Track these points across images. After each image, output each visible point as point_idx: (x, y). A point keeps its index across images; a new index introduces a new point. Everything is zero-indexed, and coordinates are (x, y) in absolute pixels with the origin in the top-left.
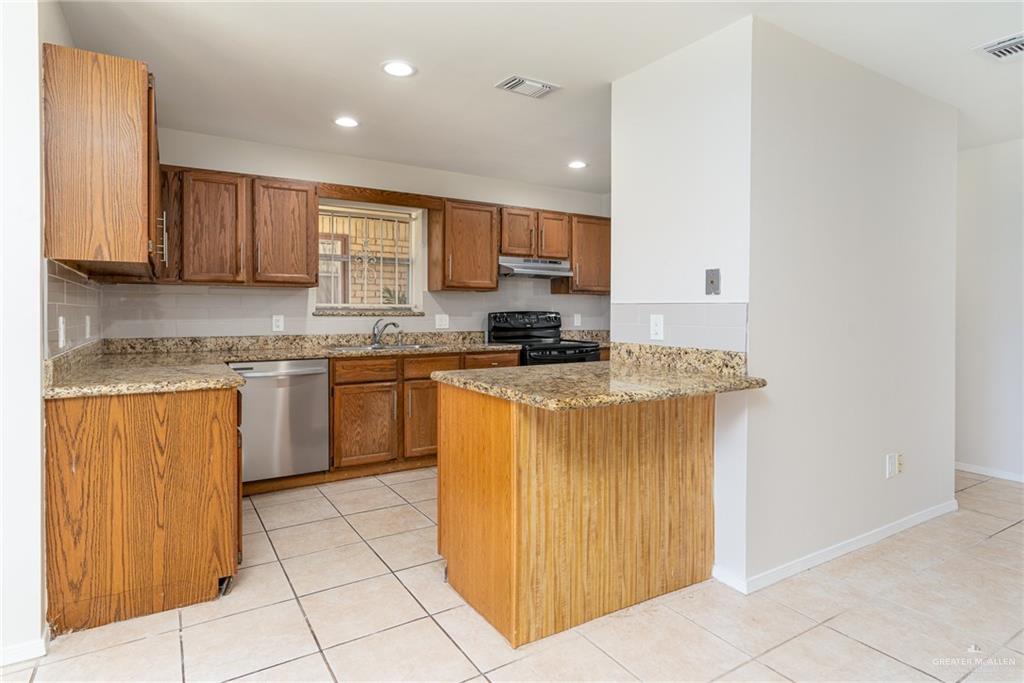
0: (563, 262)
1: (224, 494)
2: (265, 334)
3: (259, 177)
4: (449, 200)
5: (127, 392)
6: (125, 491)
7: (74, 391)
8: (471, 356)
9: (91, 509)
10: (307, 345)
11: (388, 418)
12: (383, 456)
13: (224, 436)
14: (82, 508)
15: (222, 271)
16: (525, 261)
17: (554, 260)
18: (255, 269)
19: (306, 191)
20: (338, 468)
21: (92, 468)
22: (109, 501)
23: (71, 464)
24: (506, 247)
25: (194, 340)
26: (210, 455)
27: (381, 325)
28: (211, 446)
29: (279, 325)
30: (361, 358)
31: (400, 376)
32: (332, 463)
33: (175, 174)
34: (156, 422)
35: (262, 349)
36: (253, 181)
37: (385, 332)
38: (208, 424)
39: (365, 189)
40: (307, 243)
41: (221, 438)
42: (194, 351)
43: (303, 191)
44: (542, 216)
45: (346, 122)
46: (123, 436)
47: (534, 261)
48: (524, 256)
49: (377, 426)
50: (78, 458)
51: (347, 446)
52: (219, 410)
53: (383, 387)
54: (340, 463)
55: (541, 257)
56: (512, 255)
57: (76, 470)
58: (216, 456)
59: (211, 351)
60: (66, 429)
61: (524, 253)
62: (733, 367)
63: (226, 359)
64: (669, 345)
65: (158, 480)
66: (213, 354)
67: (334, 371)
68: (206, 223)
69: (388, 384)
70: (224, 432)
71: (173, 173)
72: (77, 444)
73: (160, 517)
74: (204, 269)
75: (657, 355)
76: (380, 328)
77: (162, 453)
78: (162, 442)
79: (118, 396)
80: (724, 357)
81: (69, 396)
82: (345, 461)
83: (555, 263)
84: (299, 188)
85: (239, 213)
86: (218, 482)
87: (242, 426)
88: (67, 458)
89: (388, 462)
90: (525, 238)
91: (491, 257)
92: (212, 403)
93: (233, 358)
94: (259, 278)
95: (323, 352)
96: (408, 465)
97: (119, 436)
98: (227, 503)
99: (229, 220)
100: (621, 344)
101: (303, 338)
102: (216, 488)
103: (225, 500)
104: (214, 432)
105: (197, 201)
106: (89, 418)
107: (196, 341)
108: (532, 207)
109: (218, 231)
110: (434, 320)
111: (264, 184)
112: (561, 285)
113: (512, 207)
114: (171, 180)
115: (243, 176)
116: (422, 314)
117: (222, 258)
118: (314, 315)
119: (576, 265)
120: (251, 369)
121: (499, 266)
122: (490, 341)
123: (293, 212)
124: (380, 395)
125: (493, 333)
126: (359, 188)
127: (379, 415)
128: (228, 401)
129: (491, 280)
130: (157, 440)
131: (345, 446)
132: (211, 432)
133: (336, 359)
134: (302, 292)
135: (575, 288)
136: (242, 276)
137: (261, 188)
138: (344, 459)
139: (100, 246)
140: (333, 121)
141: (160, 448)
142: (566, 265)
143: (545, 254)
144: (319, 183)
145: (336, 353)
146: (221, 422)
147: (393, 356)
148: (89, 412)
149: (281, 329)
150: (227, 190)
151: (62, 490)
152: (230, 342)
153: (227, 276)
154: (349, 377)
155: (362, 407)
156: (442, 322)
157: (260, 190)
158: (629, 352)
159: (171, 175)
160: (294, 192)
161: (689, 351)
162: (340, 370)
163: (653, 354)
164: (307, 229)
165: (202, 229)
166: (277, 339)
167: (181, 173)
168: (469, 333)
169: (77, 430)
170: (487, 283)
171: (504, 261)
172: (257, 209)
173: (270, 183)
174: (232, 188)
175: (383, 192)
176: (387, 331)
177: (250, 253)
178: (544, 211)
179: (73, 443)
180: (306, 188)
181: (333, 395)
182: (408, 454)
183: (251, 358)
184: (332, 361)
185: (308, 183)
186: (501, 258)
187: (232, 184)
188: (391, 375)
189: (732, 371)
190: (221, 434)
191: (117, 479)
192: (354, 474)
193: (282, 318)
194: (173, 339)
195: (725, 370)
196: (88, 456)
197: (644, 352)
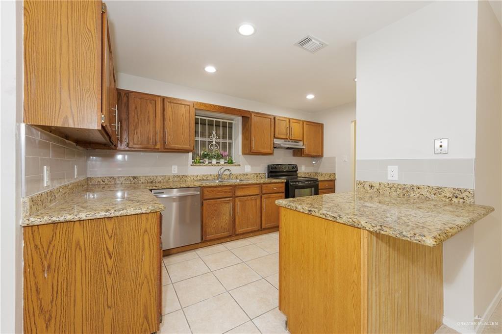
0: (300, 142)
1: (151, 280)
2: (169, 175)
3: (167, 97)
4: (253, 112)
5: (85, 218)
6: (84, 286)
7: (46, 219)
8: (265, 185)
9: (59, 300)
10: (188, 180)
11: (228, 215)
12: (226, 234)
13: (151, 243)
14: (52, 302)
15: (148, 143)
16: (285, 141)
17: (297, 141)
18: (165, 143)
19: (189, 105)
20: (205, 241)
21: (60, 272)
22: (72, 295)
23: (44, 271)
24: (277, 135)
25: (134, 178)
26: (142, 256)
27: (222, 171)
28: (143, 249)
29: (175, 170)
30: (216, 187)
31: (234, 195)
32: (202, 239)
33: (125, 94)
34: (107, 237)
35: (167, 182)
36: (163, 99)
37: (224, 173)
38: (141, 236)
39: (216, 106)
40: (189, 131)
41: (150, 245)
42: (134, 183)
43: (187, 105)
44: (291, 121)
45: (210, 69)
46: (83, 249)
47: (289, 141)
48: (284, 139)
49: (223, 219)
50: (49, 267)
51: (209, 230)
52: (148, 227)
53: (226, 200)
54: (206, 238)
55: (291, 139)
56: (279, 138)
57: (48, 275)
58: (146, 257)
59: (143, 183)
60: (40, 246)
61: (284, 137)
62: (463, 198)
63: (151, 188)
64: (403, 183)
65: (107, 276)
66: (144, 184)
67: (203, 193)
68: (140, 119)
69: (228, 199)
70: (151, 241)
71: (124, 93)
72: (48, 257)
73: (109, 300)
74: (139, 143)
75: (393, 188)
76: (222, 172)
77: (111, 257)
78: (111, 249)
79: (79, 221)
80: (454, 192)
81: (41, 223)
82: (209, 237)
83: (297, 142)
84: (185, 103)
85: (157, 114)
86: (148, 273)
87: (162, 235)
88: (41, 267)
89: (228, 237)
90: (285, 131)
91: (271, 139)
92: (144, 222)
93: (154, 188)
94: (166, 147)
95: (198, 184)
96: (236, 238)
97: (80, 249)
98: (153, 285)
99: (151, 118)
100: (365, 182)
101: (186, 176)
102: (146, 277)
103: (152, 283)
104: (145, 241)
105: (136, 108)
106: (58, 238)
107: (135, 178)
108: (288, 117)
109: (147, 123)
110: (244, 168)
111: (169, 101)
112: (298, 152)
113: (280, 117)
114: (122, 97)
115: (159, 96)
116: (239, 165)
117: (148, 137)
118: (191, 165)
119: (305, 143)
120: (163, 193)
121: (274, 143)
122: (268, 177)
123: (183, 116)
124: (224, 204)
125: (270, 174)
126: (213, 105)
127: (224, 214)
128: (154, 220)
129: (271, 149)
130: (107, 249)
131: (208, 230)
132: (143, 241)
133: (204, 187)
134: (186, 154)
135: (305, 154)
136: (158, 147)
137: (168, 103)
138: (208, 237)
139: (66, 117)
140: (204, 68)
141: (109, 254)
142: (301, 143)
143: (292, 138)
144: (195, 102)
145: (204, 184)
146: (150, 234)
147: (230, 186)
148: (58, 233)
149: (176, 172)
150: (151, 103)
151: (37, 290)
152: (152, 178)
153: (151, 145)
154: (211, 196)
155: (216, 210)
156: (248, 169)
157: (167, 104)
158: (371, 187)
159: (123, 94)
160: (183, 106)
161: (422, 187)
162: (206, 192)
163: (391, 188)
164: (189, 124)
165: (138, 122)
166: (174, 177)
167: (128, 93)
168: (259, 174)
169: (49, 246)
170: (269, 151)
171: (276, 141)
172: (165, 113)
173: (172, 101)
174: (153, 102)
175: (224, 107)
176: (225, 173)
177: (162, 135)
178: (292, 119)
179: (46, 256)
180: (189, 104)
181: (203, 205)
182: (237, 233)
183: (163, 187)
184: (202, 188)
185: (190, 102)
186: (275, 140)
187: (153, 100)
188: (230, 194)
189: (461, 201)
190: (149, 241)
191: (78, 278)
192: (212, 243)
193: (176, 167)
194: (124, 177)
195: (454, 200)
196: (57, 265)
197: (383, 186)
